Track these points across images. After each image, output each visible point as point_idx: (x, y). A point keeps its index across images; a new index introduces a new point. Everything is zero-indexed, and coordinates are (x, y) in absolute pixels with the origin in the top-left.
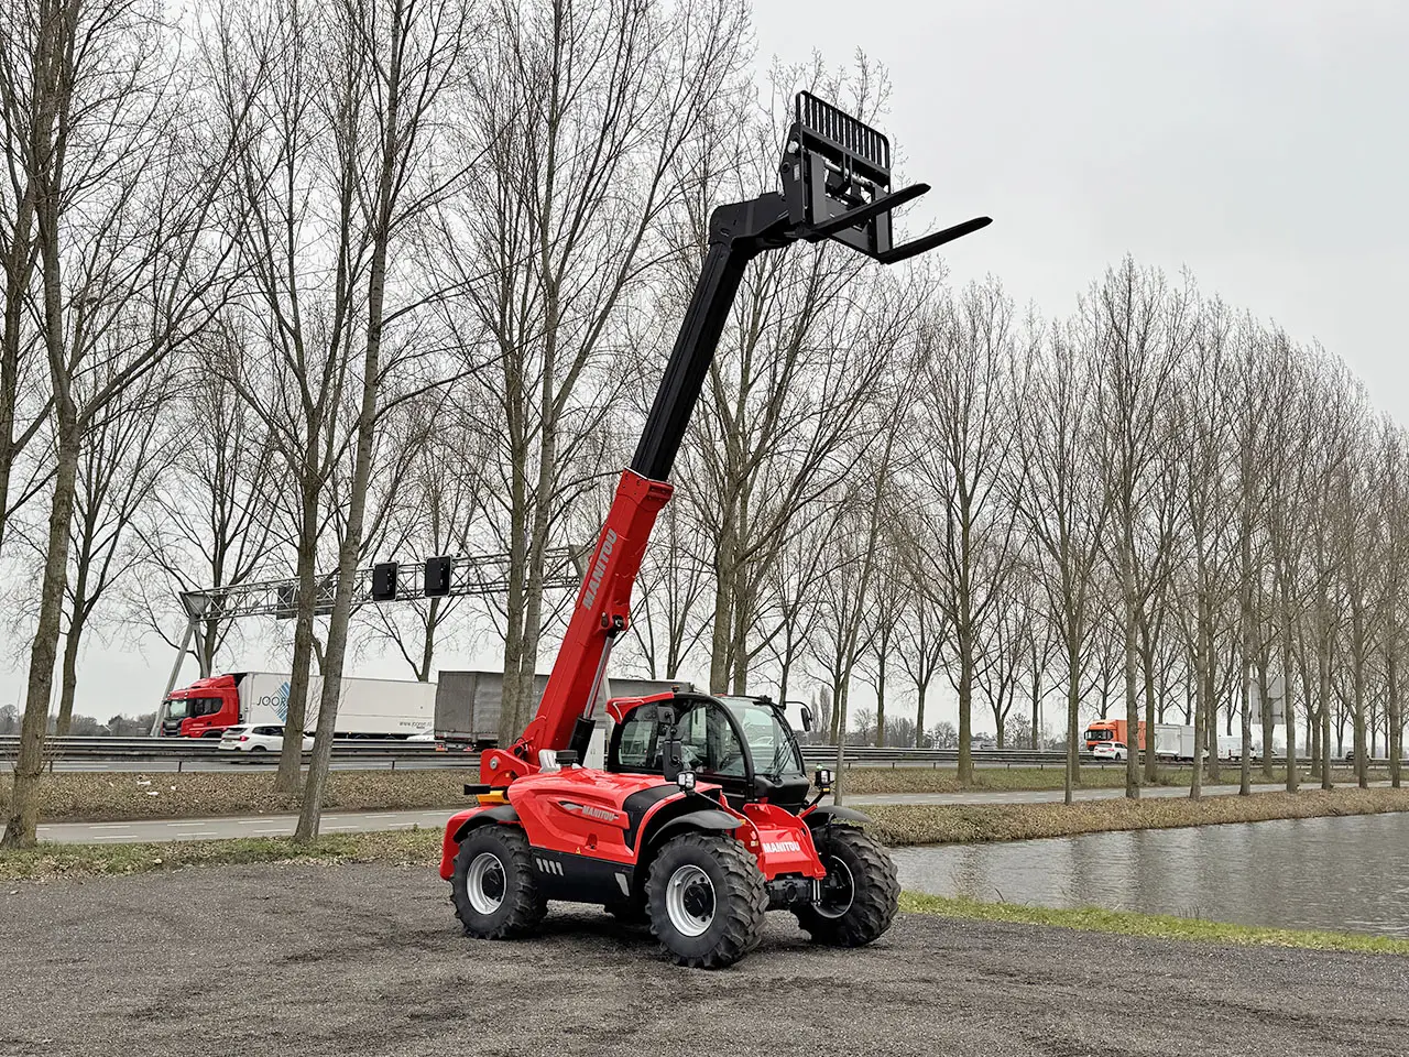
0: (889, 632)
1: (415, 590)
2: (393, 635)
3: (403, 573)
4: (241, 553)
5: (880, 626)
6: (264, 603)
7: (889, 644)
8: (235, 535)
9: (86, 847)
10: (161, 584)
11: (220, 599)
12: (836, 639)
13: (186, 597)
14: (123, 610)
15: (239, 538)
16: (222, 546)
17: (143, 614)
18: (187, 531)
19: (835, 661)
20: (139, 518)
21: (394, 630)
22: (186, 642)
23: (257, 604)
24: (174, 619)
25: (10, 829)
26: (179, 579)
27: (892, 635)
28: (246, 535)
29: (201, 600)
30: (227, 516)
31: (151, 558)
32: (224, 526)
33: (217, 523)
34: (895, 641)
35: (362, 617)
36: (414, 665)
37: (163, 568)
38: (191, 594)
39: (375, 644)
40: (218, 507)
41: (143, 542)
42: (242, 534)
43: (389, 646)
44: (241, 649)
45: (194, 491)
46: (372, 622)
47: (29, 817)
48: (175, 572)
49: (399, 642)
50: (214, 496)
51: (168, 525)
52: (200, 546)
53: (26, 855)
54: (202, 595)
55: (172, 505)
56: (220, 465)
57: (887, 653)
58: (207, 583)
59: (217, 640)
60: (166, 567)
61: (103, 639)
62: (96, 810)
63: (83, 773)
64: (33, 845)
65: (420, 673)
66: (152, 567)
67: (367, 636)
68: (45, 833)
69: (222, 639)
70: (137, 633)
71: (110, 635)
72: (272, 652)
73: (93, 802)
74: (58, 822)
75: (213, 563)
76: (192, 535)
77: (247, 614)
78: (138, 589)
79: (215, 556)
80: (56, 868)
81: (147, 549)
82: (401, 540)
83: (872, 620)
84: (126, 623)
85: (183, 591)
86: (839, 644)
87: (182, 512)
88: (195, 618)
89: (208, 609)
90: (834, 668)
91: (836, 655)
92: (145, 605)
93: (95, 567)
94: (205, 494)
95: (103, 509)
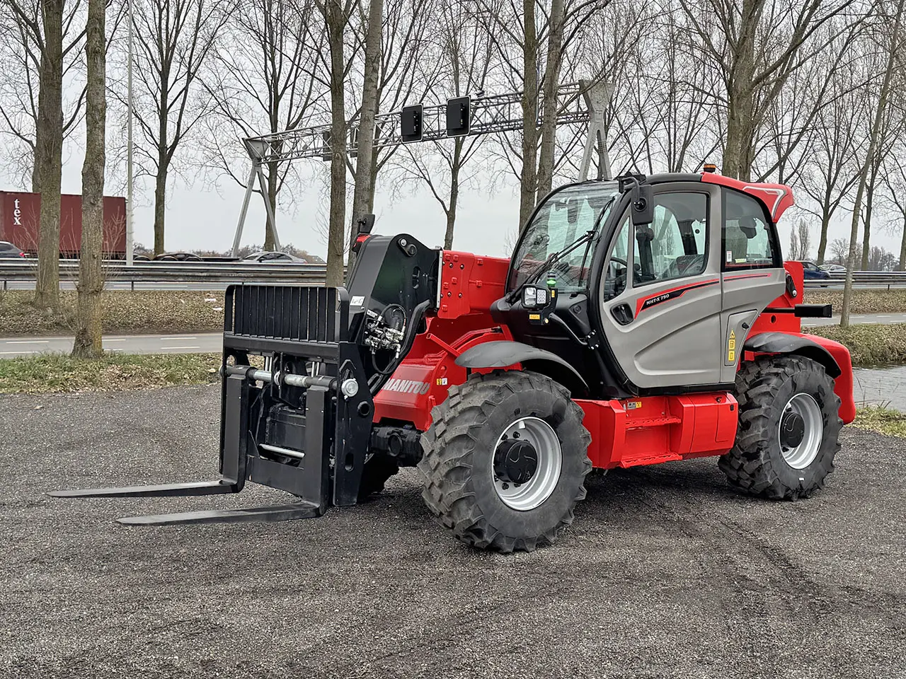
0: (878, 165)
1: (439, 131)
2: (424, 176)
3: (428, 115)
4: (291, 104)
5: (870, 159)
6: (312, 146)
7: (878, 176)
8: (285, 88)
9: (149, 357)
10: (229, 133)
11: (277, 144)
12: (827, 172)
13: (249, 142)
14: (200, 156)
15: (289, 91)
16: (276, 99)
17: (217, 159)
18: (246, 85)
19: (824, 194)
20: (204, 73)
21: (424, 172)
22: (251, 182)
23: (306, 148)
24: (242, 164)
25: (78, 341)
26: (242, 127)
27: (881, 169)
28: (294, 87)
29: (260, 145)
30: (277, 71)
31: (218, 109)
32: (276, 79)
33: (270, 78)
34: (884, 173)
35: (397, 161)
36: (442, 203)
37: (229, 118)
38: (251, 140)
39: (409, 185)
40: (269, 63)
41: (210, 96)
42: (291, 86)
43: (420, 185)
44: (299, 189)
45: (248, 48)
46: (405, 165)
47: (95, 329)
48: (240, 122)
49: (429, 182)
50: (265, 52)
51: (229, 80)
52: (258, 98)
53: (92, 365)
54: (261, 141)
55: (230, 61)
56: (268, 23)
57: (876, 183)
58: (266, 130)
59: (279, 181)
60: (232, 118)
61: (187, 181)
62: (168, 323)
63: (160, 292)
64: (100, 355)
65: (448, 209)
66: (220, 118)
67: (402, 177)
68: (111, 344)
69: (282, 181)
70: (213, 175)
71: (191, 178)
72: (324, 191)
73: (164, 316)
74: (134, 334)
75: (270, 113)
76: (250, 88)
77: (299, 157)
78: (211, 137)
79: (270, 106)
80: (120, 376)
81: (214, 101)
82: (427, 90)
83: (862, 154)
84: (204, 168)
85: (246, 137)
86: (830, 178)
87: (240, 68)
88: (257, 161)
89: (268, 153)
90: (823, 201)
91: (825, 188)
92: (218, 152)
93: (172, 117)
94: (258, 51)
95: (174, 66)
